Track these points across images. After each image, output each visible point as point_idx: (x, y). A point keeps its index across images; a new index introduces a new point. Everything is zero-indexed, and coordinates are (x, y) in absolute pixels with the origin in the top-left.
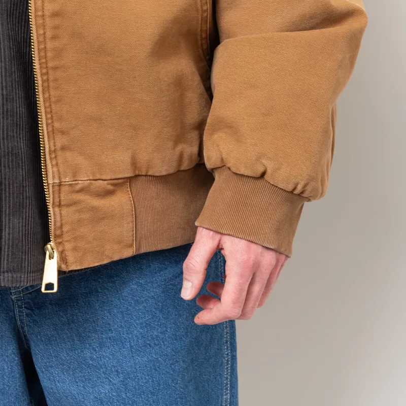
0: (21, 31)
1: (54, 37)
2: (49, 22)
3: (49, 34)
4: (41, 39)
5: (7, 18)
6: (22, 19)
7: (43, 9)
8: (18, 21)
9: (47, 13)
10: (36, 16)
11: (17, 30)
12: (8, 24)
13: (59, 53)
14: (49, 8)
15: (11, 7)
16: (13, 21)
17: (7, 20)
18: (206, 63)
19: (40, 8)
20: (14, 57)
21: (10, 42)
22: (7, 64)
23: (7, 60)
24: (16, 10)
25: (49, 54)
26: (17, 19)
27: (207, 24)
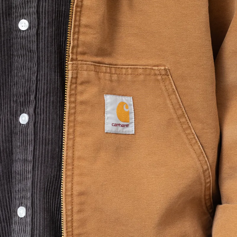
0: (55, 202)
1: (80, 211)
2: (76, 200)
3: (76, 209)
4: (69, 213)
5: (44, 194)
6: (56, 193)
7: (72, 189)
8: (53, 196)
9: (75, 193)
10: (66, 195)
11: (51, 202)
12: (44, 199)
13: (83, 223)
14: (77, 189)
15: (47, 185)
16: (48, 196)
17: (44, 196)
18: (209, 215)
19: (70, 189)
20: (47, 225)
21: (45, 213)
22: (41, 231)
23: (41, 228)
24: (52, 187)
25: (75, 224)
26: (52, 193)
27: (210, 190)
